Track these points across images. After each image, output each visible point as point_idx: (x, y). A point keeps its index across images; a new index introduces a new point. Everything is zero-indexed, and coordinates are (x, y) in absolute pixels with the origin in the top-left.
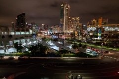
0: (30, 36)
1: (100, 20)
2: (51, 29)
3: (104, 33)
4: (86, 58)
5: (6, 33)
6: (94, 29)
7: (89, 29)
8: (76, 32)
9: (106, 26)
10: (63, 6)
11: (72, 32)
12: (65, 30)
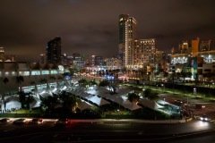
0: (60, 78)
1: (195, 43)
2: (105, 64)
3: (203, 68)
4: (153, 122)
5: (13, 73)
6: (184, 60)
7: (175, 61)
8: (148, 67)
9: (207, 55)
10: (124, 21)
11: (141, 67)
12: (129, 63)
